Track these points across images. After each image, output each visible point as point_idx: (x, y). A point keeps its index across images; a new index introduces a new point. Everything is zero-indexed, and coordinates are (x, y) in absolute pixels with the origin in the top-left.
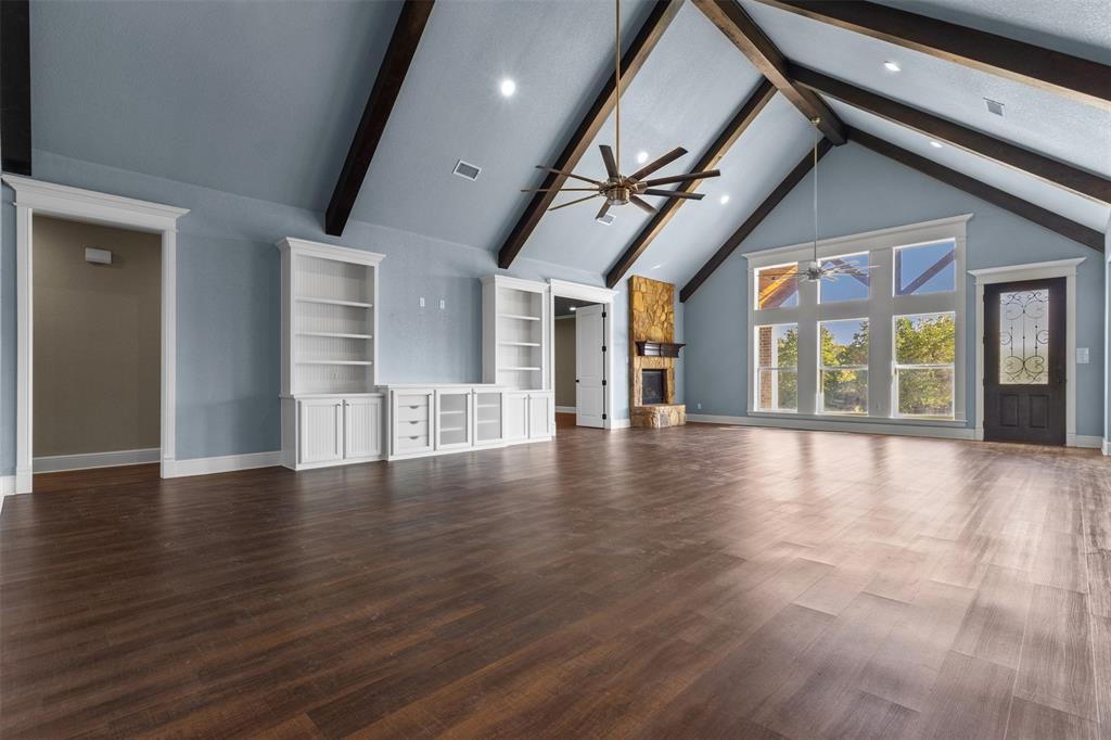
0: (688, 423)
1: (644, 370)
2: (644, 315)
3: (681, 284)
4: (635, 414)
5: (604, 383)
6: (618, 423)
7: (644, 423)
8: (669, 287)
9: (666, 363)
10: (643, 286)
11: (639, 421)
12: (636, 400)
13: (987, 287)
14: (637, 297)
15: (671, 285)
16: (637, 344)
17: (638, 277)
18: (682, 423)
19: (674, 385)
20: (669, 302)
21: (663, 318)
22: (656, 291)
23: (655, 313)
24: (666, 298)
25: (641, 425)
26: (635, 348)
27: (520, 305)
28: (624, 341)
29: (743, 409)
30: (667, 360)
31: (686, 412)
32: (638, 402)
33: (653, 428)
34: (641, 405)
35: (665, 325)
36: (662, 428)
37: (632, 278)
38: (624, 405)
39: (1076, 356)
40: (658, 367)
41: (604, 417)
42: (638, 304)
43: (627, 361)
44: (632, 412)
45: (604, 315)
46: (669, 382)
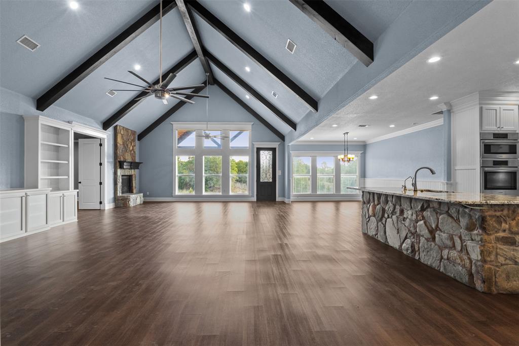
0: (144, 202)
1: (122, 176)
2: (122, 146)
3: (139, 131)
4: (118, 200)
5: (101, 183)
6: (108, 206)
7: (124, 204)
8: (134, 133)
9: (132, 172)
10: (122, 131)
11: (120, 204)
12: (118, 192)
13: (257, 148)
14: (119, 137)
15: (135, 132)
16: (119, 162)
17: (120, 126)
18: (142, 202)
19: (135, 183)
20: (134, 140)
21: (131, 148)
22: (128, 135)
23: (127, 145)
24: (133, 138)
25: (122, 205)
26: (118, 164)
27: (52, 136)
28: (112, 160)
29: (171, 194)
30: (133, 170)
31: (143, 197)
32: (119, 194)
33: (129, 207)
34: (121, 195)
35: (132, 152)
36: (133, 207)
37: (117, 126)
38: (112, 196)
39: (278, 173)
40: (129, 174)
41: (101, 203)
42: (120, 140)
43: (113, 171)
44: (116, 199)
45: (101, 145)
46: (134, 182)
